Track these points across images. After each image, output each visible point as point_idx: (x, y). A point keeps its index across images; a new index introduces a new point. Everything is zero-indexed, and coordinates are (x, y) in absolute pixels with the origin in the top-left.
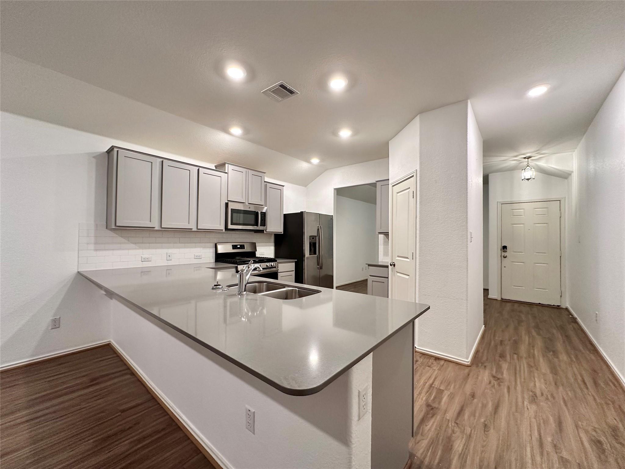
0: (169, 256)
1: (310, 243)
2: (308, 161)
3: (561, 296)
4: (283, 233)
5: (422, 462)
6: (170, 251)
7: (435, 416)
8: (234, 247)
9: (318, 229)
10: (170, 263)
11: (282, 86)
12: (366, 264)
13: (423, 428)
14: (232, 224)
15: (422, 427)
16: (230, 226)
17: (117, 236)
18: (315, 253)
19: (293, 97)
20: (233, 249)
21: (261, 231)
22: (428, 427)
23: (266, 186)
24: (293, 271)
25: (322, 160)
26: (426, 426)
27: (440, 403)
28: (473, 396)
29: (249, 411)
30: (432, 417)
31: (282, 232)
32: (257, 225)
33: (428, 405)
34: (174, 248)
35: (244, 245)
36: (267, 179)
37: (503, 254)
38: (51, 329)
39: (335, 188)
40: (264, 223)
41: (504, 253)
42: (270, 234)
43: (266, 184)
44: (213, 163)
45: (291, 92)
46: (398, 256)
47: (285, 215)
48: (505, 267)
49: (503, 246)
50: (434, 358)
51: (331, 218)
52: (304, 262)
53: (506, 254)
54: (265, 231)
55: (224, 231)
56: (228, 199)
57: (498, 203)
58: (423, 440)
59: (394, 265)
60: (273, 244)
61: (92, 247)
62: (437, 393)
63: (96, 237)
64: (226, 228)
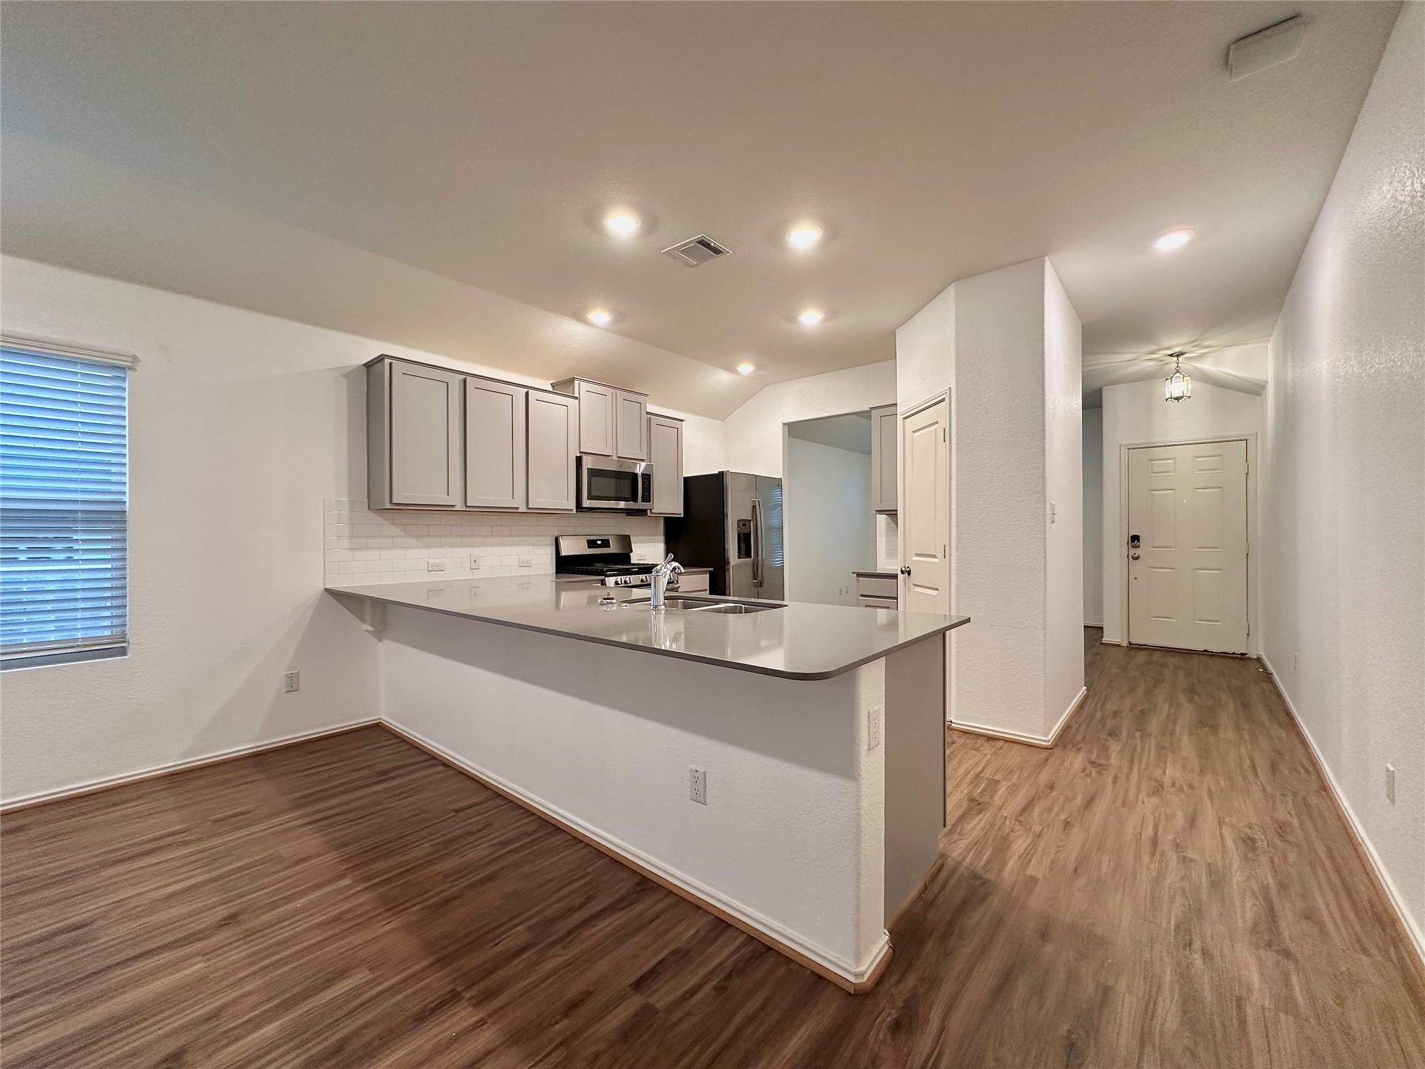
0: (475, 561)
1: (739, 535)
2: (731, 369)
3: (1248, 635)
4: (682, 516)
5: (960, 863)
6: (477, 551)
7: (983, 813)
8: (592, 544)
9: (754, 507)
10: (477, 575)
11: (703, 243)
12: (853, 573)
13: (961, 828)
14: (591, 497)
15: (960, 826)
16: (587, 503)
17: (387, 523)
18: (748, 555)
19: (720, 257)
20: (589, 548)
21: (642, 512)
22: (971, 826)
23: (649, 421)
24: (706, 590)
25: (760, 366)
26: (968, 824)
27: (992, 797)
28: (1051, 787)
29: (697, 771)
30: (978, 814)
31: (680, 514)
32: (635, 500)
33: (972, 800)
34: (482, 545)
35: (608, 540)
36: (651, 408)
37: (1132, 551)
38: (286, 692)
39: (784, 422)
40: (647, 497)
41: (1134, 549)
42: (656, 517)
43: (650, 418)
44: (547, 378)
45: (717, 251)
46: (917, 555)
47: (686, 479)
48: (1136, 578)
49: (1132, 537)
50: (986, 738)
51: (778, 483)
52: (727, 573)
53: (1137, 552)
54: (649, 511)
55: (574, 511)
56: (580, 449)
57: (1123, 448)
58: (961, 839)
59: (909, 573)
60: (662, 538)
61: (346, 543)
62: (988, 785)
63: (352, 524)
64: (579, 506)
